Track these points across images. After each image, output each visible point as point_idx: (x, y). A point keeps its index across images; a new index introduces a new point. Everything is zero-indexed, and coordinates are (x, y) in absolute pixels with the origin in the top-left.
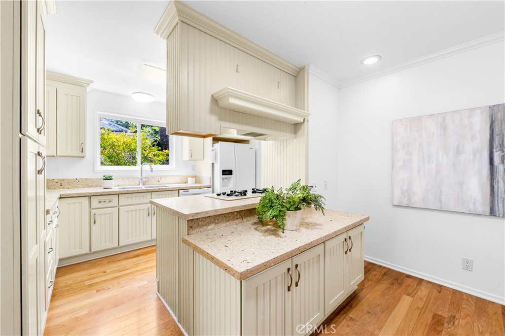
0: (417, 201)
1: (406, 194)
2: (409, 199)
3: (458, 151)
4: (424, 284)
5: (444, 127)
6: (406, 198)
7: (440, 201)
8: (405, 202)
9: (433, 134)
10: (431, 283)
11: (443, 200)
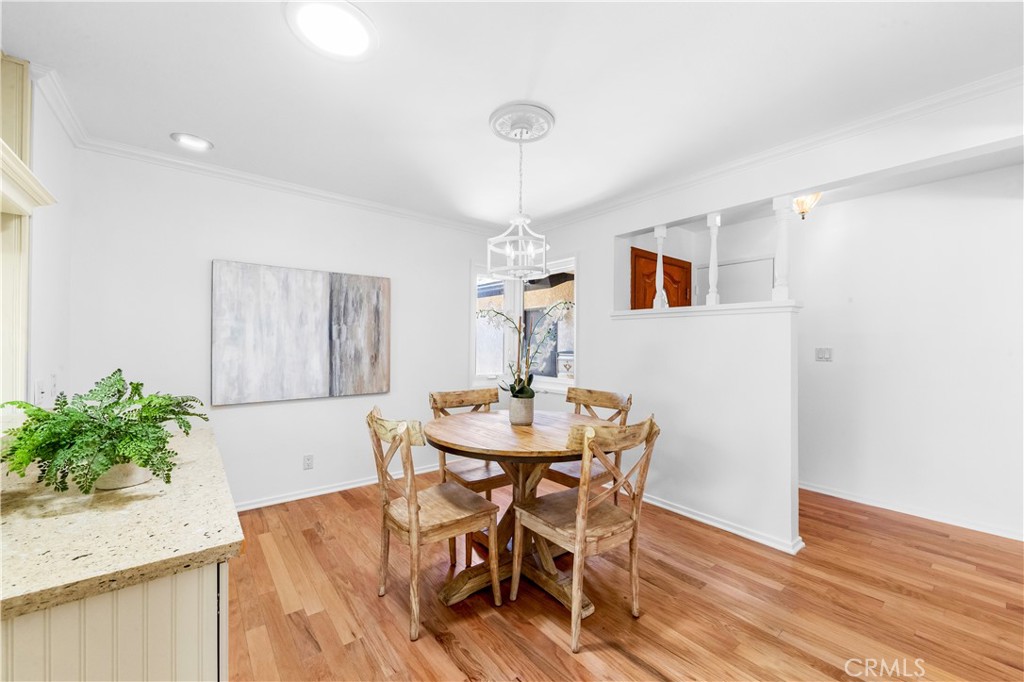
0: (253, 393)
1: (236, 385)
2: (241, 392)
3: (302, 321)
4: (265, 512)
5: (286, 288)
6: (236, 391)
7: (282, 389)
8: (233, 398)
9: (274, 294)
10: (271, 506)
11: (285, 386)
